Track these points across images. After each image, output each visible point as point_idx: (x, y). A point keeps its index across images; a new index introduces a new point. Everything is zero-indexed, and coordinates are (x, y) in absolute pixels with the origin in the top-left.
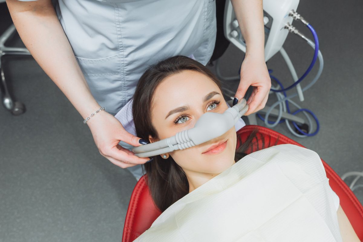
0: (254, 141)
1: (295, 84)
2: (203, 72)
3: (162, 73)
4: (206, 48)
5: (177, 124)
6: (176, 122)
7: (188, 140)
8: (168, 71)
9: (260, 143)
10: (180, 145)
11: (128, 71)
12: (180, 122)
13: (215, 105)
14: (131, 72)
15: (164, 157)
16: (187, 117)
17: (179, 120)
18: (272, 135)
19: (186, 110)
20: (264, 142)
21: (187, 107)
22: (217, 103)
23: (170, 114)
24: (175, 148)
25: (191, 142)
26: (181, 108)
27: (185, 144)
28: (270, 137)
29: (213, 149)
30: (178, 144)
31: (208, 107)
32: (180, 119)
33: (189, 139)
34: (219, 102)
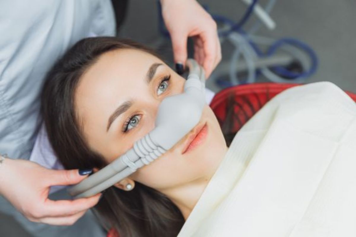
0: (237, 109)
1: (250, 10)
2: (127, 45)
3: (72, 74)
4: (101, 18)
5: (128, 131)
6: (126, 130)
7: (154, 147)
8: (80, 67)
9: (247, 108)
10: (144, 159)
11: (10, 100)
12: (130, 127)
13: (166, 82)
14: (15, 99)
15: (127, 188)
16: (137, 117)
17: (127, 125)
18: (257, 91)
19: (130, 106)
20: (250, 105)
21: (129, 102)
22: (167, 79)
23: (111, 121)
24: (139, 164)
25: (159, 148)
26: (122, 106)
27: (152, 155)
28: (255, 95)
29: (192, 141)
30: (140, 158)
31: (157, 90)
32: (129, 123)
33: (155, 145)
34: (170, 77)
